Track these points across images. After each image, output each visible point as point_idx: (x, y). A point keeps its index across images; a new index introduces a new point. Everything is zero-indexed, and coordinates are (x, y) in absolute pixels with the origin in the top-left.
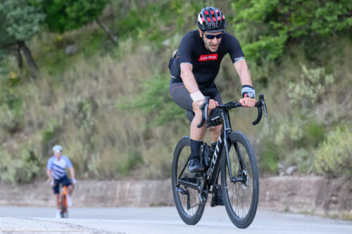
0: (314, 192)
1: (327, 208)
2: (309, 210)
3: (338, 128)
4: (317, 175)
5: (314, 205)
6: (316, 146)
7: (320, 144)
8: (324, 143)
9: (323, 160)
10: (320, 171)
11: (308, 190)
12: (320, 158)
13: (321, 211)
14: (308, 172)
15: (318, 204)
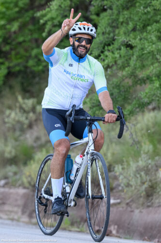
0: (21, 202)
1: (30, 216)
2: (16, 217)
3: (44, 150)
4: (25, 188)
5: (20, 213)
6: (25, 164)
7: (28, 163)
8: (32, 162)
9: (30, 176)
10: (27, 185)
11: (16, 200)
12: (28, 174)
13: (25, 219)
14: (17, 185)
15: (23, 212)
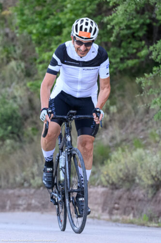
0: (100, 200)
1: (111, 213)
2: (96, 215)
3: (120, 149)
4: (103, 186)
5: (100, 211)
6: (102, 163)
7: (105, 162)
8: (109, 161)
9: (107, 175)
10: (105, 183)
11: (96, 199)
12: (105, 173)
13: (106, 216)
14: (96, 184)
15: (104, 210)
